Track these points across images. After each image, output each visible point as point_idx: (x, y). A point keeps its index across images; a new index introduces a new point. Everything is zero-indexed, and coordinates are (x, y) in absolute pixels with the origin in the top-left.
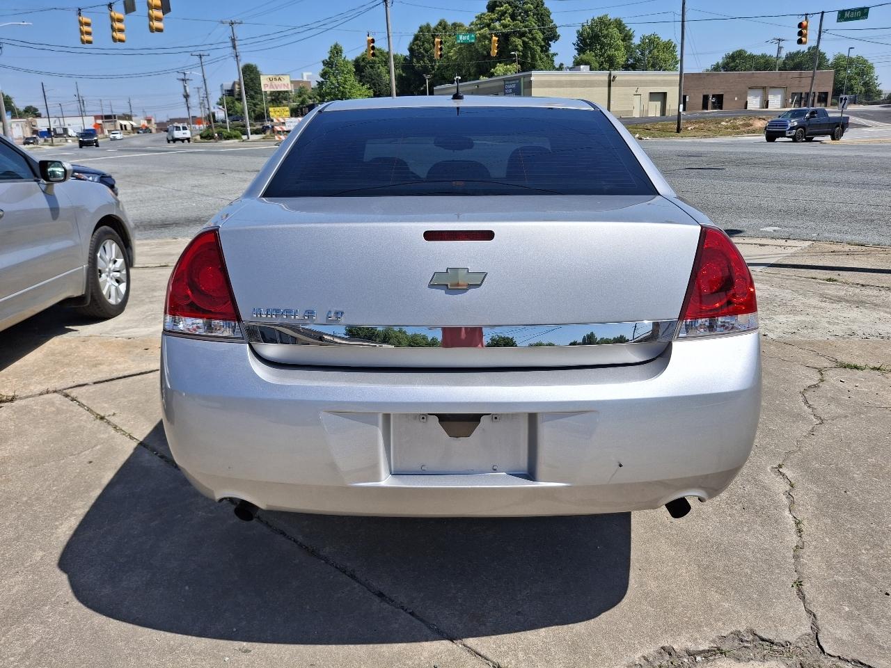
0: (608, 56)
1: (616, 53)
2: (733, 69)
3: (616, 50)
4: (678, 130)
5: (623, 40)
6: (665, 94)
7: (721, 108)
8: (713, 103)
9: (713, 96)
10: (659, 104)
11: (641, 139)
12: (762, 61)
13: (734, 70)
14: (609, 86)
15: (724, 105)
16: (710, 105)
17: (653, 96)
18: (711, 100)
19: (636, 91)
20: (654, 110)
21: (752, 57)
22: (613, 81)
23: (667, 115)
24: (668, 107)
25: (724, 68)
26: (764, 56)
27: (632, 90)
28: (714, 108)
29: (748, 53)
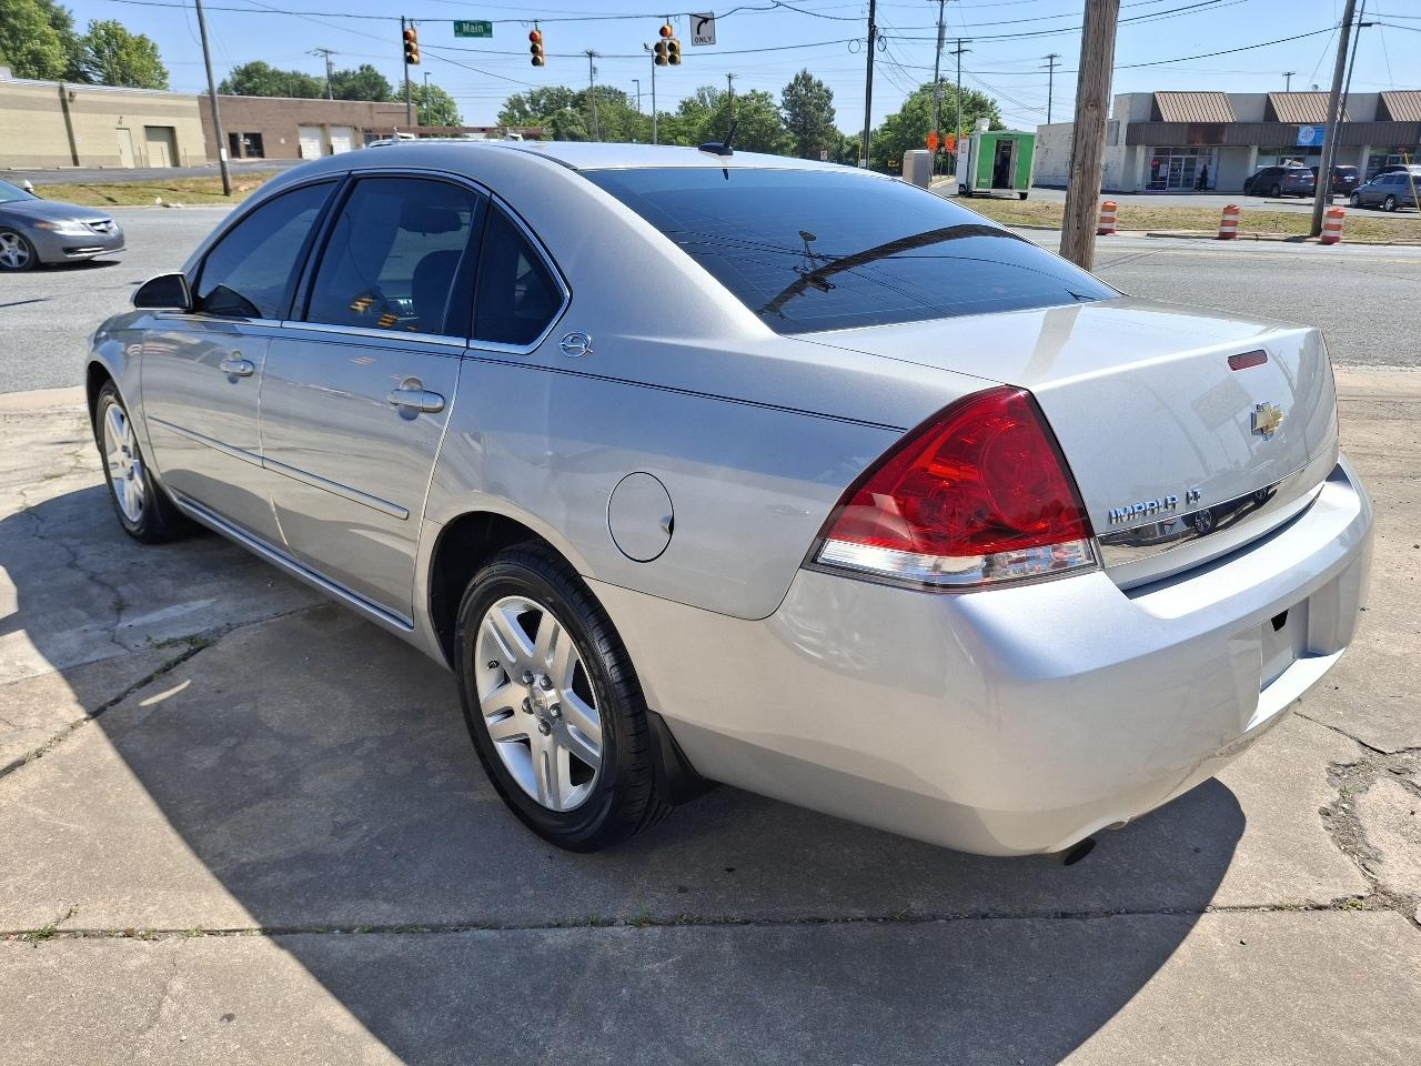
0: (30, 52)
1: (45, 47)
2: (252, 92)
3: (44, 42)
4: (227, 192)
5: (54, 25)
6: (171, 130)
7: (261, 155)
8: (247, 146)
9: (246, 136)
10: (164, 145)
11: (168, 206)
12: (296, 83)
13: (254, 94)
14: (65, 109)
15: (266, 150)
16: (243, 150)
17: (152, 131)
18: (244, 142)
19: (120, 123)
20: (158, 156)
21: (277, 75)
22: (71, 101)
23: (182, 164)
24: (181, 153)
25: (236, 89)
26: (295, 75)
27: (112, 120)
28: (250, 154)
29: (271, 68)
